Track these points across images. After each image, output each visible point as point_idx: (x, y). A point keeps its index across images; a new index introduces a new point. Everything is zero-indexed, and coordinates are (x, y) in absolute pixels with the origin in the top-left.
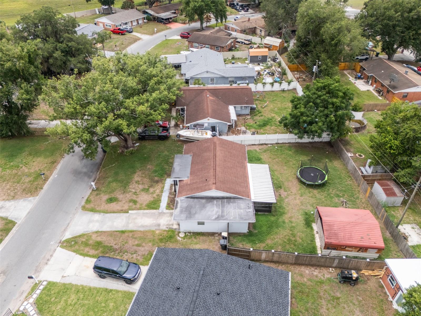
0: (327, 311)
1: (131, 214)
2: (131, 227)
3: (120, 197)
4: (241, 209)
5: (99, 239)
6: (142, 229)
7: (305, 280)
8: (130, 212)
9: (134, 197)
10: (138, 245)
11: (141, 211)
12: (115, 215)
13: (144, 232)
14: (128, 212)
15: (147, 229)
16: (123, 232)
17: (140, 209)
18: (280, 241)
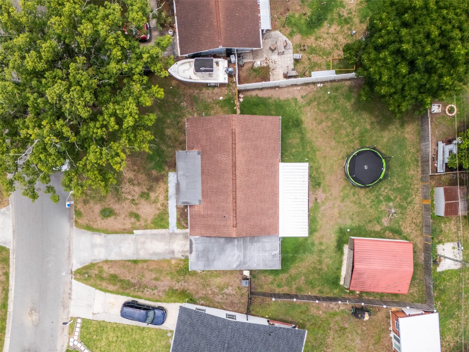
0: (332, 340)
1: (138, 235)
2: (143, 255)
3: (116, 207)
4: (266, 251)
5: (112, 271)
6: (155, 258)
7: (321, 312)
8: (135, 231)
9: (134, 209)
10: (156, 279)
11: (148, 231)
12: (118, 236)
13: (158, 262)
14: (133, 233)
15: (161, 257)
16: (135, 262)
17: (146, 228)
18: (304, 271)
